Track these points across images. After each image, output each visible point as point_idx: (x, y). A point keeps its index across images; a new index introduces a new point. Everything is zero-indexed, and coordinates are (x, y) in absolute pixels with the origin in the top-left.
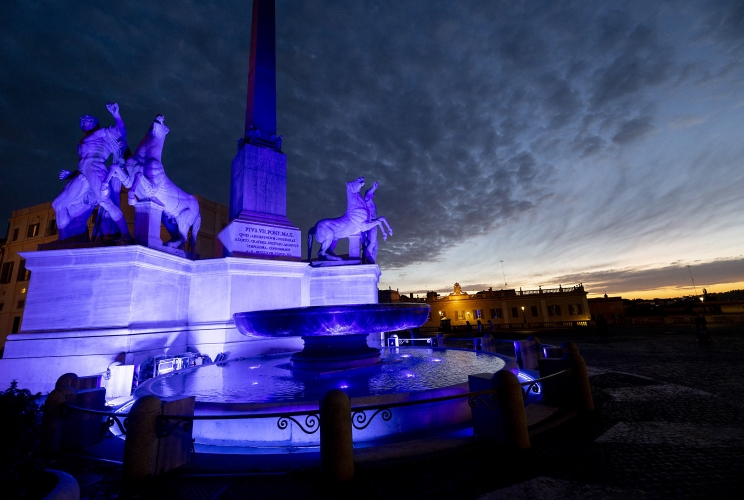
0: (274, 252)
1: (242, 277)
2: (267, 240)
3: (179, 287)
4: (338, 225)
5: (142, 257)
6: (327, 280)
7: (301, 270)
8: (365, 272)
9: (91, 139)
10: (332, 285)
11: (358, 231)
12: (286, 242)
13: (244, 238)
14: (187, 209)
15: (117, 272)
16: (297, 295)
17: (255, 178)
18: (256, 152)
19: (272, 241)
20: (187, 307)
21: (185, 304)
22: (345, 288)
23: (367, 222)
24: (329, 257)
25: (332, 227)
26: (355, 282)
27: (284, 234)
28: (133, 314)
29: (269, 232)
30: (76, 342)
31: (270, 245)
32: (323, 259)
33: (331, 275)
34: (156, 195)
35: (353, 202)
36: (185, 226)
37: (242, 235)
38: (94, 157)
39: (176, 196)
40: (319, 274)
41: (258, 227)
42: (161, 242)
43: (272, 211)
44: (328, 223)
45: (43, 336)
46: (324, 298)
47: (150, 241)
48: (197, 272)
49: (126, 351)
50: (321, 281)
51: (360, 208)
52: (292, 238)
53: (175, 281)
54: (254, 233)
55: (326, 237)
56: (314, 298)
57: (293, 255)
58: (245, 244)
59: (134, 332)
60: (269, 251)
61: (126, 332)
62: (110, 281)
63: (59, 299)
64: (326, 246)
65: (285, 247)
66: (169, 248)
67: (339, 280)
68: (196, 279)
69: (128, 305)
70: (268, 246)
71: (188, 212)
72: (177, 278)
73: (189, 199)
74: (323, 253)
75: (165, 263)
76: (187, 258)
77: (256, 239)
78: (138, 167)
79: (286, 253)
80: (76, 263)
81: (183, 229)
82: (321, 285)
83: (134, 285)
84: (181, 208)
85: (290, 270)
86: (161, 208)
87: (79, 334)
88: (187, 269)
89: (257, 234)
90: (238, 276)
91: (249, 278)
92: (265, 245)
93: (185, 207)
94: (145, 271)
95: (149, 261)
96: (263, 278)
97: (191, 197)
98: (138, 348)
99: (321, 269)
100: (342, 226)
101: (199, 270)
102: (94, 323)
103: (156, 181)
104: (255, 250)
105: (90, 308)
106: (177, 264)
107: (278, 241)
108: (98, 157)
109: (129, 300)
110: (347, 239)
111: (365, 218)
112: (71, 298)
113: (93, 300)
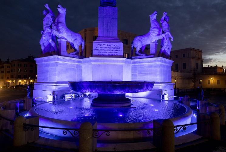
0: (110, 54)
1: (97, 65)
2: (107, 49)
3: (77, 69)
4: (143, 38)
5: (58, 59)
6: (139, 65)
7: (123, 61)
8: (155, 61)
9: (45, 19)
10: (141, 67)
11: (154, 40)
12: (116, 49)
13: (97, 49)
14: (76, 39)
15: (53, 65)
16: (121, 73)
17: (103, 22)
18: (103, 9)
19: (109, 49)
20: (81, 76)
21: (80, 75)
22: (146, 69)
23: (159, 35)
24: (140, 54)
25: (140, 39)
26: (151, 66)
27: (114, 45)
28: (57, 79)
29: (108, 45)
30: (45, 86)
31: (108, 51)
32: (137, 55)
33: (140, 63)
34: (63, 36)
35: (152, 25)
36: (76, 46)
37: (96, 47)
38: (46, 25)
39: (71, 35)
40: (135, 63)
41: (103, 44)
42: (67, 53)
43: (111, 35)
44: (138, 38)
45: (41, 84)
46: (137, 73)
47: (62, 53)
48: (83, 63)
49: (55, 90)
50: (136, 65)
51: (155, 28)
52: (118, 47)
53: (74, 67)
54: (101, 46)
55: (138, 45)
56: (133, 73)
57: (119, 54)
58: (97, 51)
59: (57, 85)
60: (108, 54)
61: (54, 84)
62: (52, 68)
63: (43, 73)
64: (138, 49)
65: (115, 51)
66: (70, 55)
67: (144, 65)
68: (83, 66)
69: (55, 76)
70: (107, 51)
71: (76, 40)
72: (75, 66)
73: (76, 35)
74: (137, 53)
75: (69, 61)
76: (79, 58)
77: (102, 49)
78: (55, 26)
79: (115, 54)
80: (44, 62)
81: (76, 47)
82: (136, 68)
83: (57, 69)
84: (73, 39)
85: (117, 61)
86: (66, 41)
87: (46, 84)
88: (79, 62)
89: (102, 47)
90: (95, 65)
91: (100, 65)
92: (106, 51)
93: (75, 39)
94: (61, 64)
95: (61, 60)
96: (106, 65)
97: (77, 34)
98: (59, 90)
99: (136, 60)
100: (146, 38)
101: (84, 62)
102: (49, 81)
103: (61, 31)
104: (101, 54)
105: (48, 76)
106: (74, 60)
107: (112, 49)
108: (47, 25)
109: (55, 74)
110: (149, 45)
111: (157, 33)
112: (45, 72)
113: (49, 73)
